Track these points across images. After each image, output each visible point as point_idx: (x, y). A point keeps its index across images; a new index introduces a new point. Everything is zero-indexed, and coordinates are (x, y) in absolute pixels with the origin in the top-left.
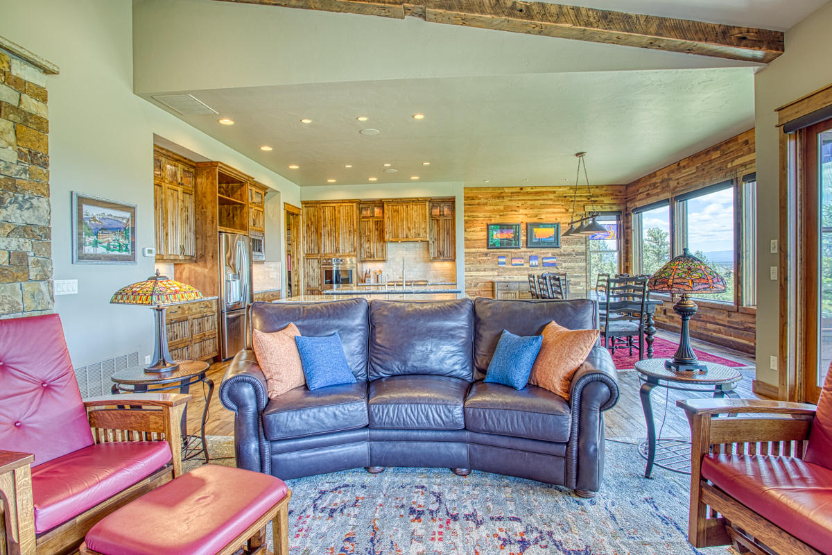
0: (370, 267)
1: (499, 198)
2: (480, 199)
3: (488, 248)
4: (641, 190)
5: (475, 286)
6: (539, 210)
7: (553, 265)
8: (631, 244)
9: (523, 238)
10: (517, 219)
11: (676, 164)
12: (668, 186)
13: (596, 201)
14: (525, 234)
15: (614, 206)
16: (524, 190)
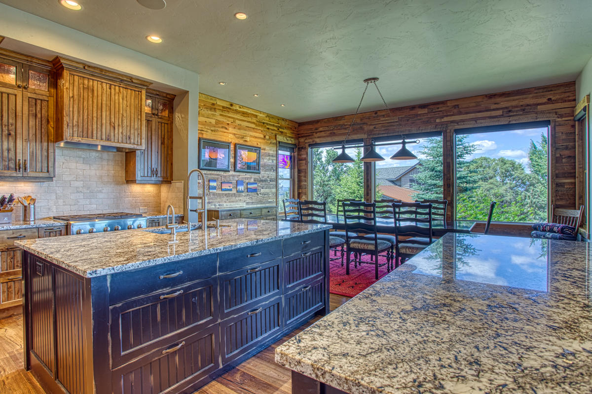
1: (211, 109)
4: (321, 129)
6: (245, 132)
7: (255, 190)
9: (232, 160)
10: (227, 138)
11: (372, 113)
12: (362, 129)
13: (283, 132)
14: (234, 155)
15: (292, 140)
16: (234, 108)
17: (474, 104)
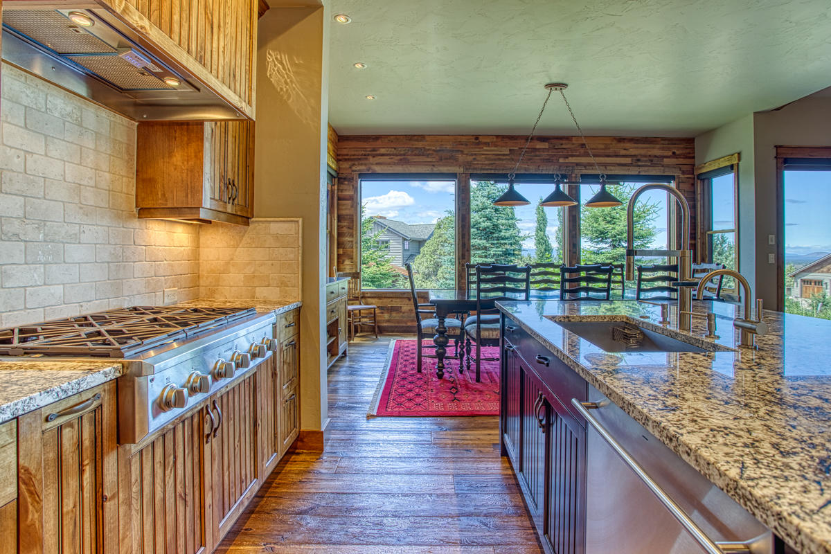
17: (602, 147)
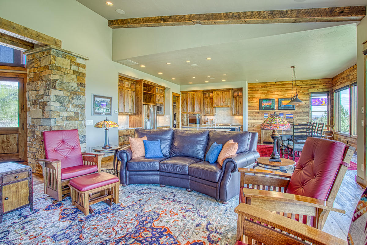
0: (208, 118)
1: (264, 87)
2: (256, 88)
3: (259, 110)
4: (338, 81)
5: (253, 127)
6: (284, 92)
7: (291, 118)
8: (334, 108)
9: (276, 105)
10: (273, 97)
11: (353, 67)
12: (349, 78)
13: (315, 87)
14: (277, 103)
15: (325, 89)
16: (277, 83)
